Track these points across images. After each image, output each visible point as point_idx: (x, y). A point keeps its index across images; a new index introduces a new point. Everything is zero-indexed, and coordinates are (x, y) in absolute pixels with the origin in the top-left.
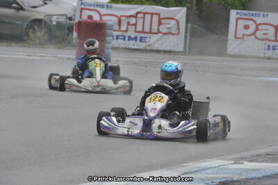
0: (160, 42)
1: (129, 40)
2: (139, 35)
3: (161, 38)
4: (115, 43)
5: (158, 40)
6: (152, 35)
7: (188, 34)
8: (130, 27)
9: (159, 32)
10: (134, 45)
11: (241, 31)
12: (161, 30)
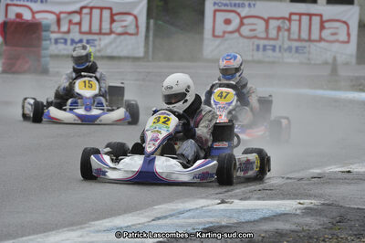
0: (114, 46)
1: (72, 44)
3: (115, 39)
4: (53, 49)
5: (110, 43)
6: (102, 37)
7: (151, 34)
8: (72, 27)
9: (111, 32)
11: (220, 27)
12: (114, 30)
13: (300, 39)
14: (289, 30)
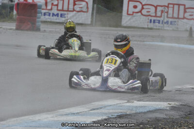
1: (53, 16)
2: (60, 13)
5: (73, 16)
6: (69, 12)
8: (53, 7)
10: (56, 19)
11: (131, 10)
12: (75, 9)
13: (173, 18)
14: (167, 12)
